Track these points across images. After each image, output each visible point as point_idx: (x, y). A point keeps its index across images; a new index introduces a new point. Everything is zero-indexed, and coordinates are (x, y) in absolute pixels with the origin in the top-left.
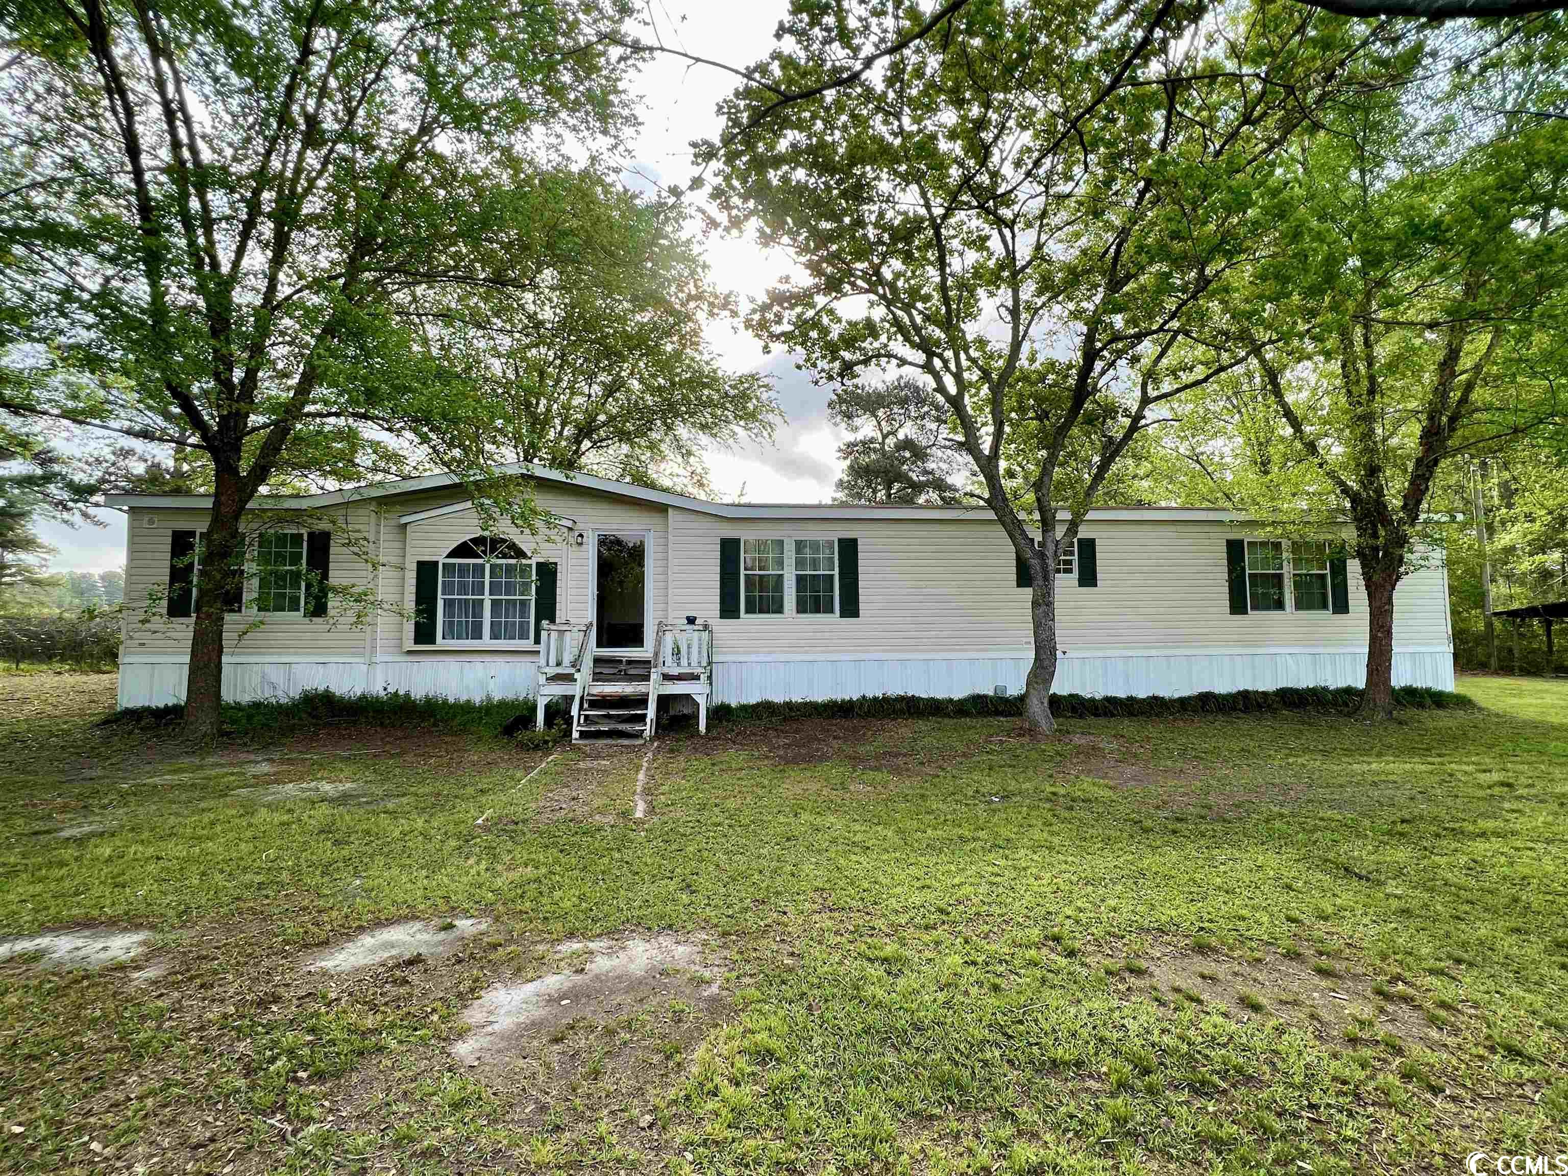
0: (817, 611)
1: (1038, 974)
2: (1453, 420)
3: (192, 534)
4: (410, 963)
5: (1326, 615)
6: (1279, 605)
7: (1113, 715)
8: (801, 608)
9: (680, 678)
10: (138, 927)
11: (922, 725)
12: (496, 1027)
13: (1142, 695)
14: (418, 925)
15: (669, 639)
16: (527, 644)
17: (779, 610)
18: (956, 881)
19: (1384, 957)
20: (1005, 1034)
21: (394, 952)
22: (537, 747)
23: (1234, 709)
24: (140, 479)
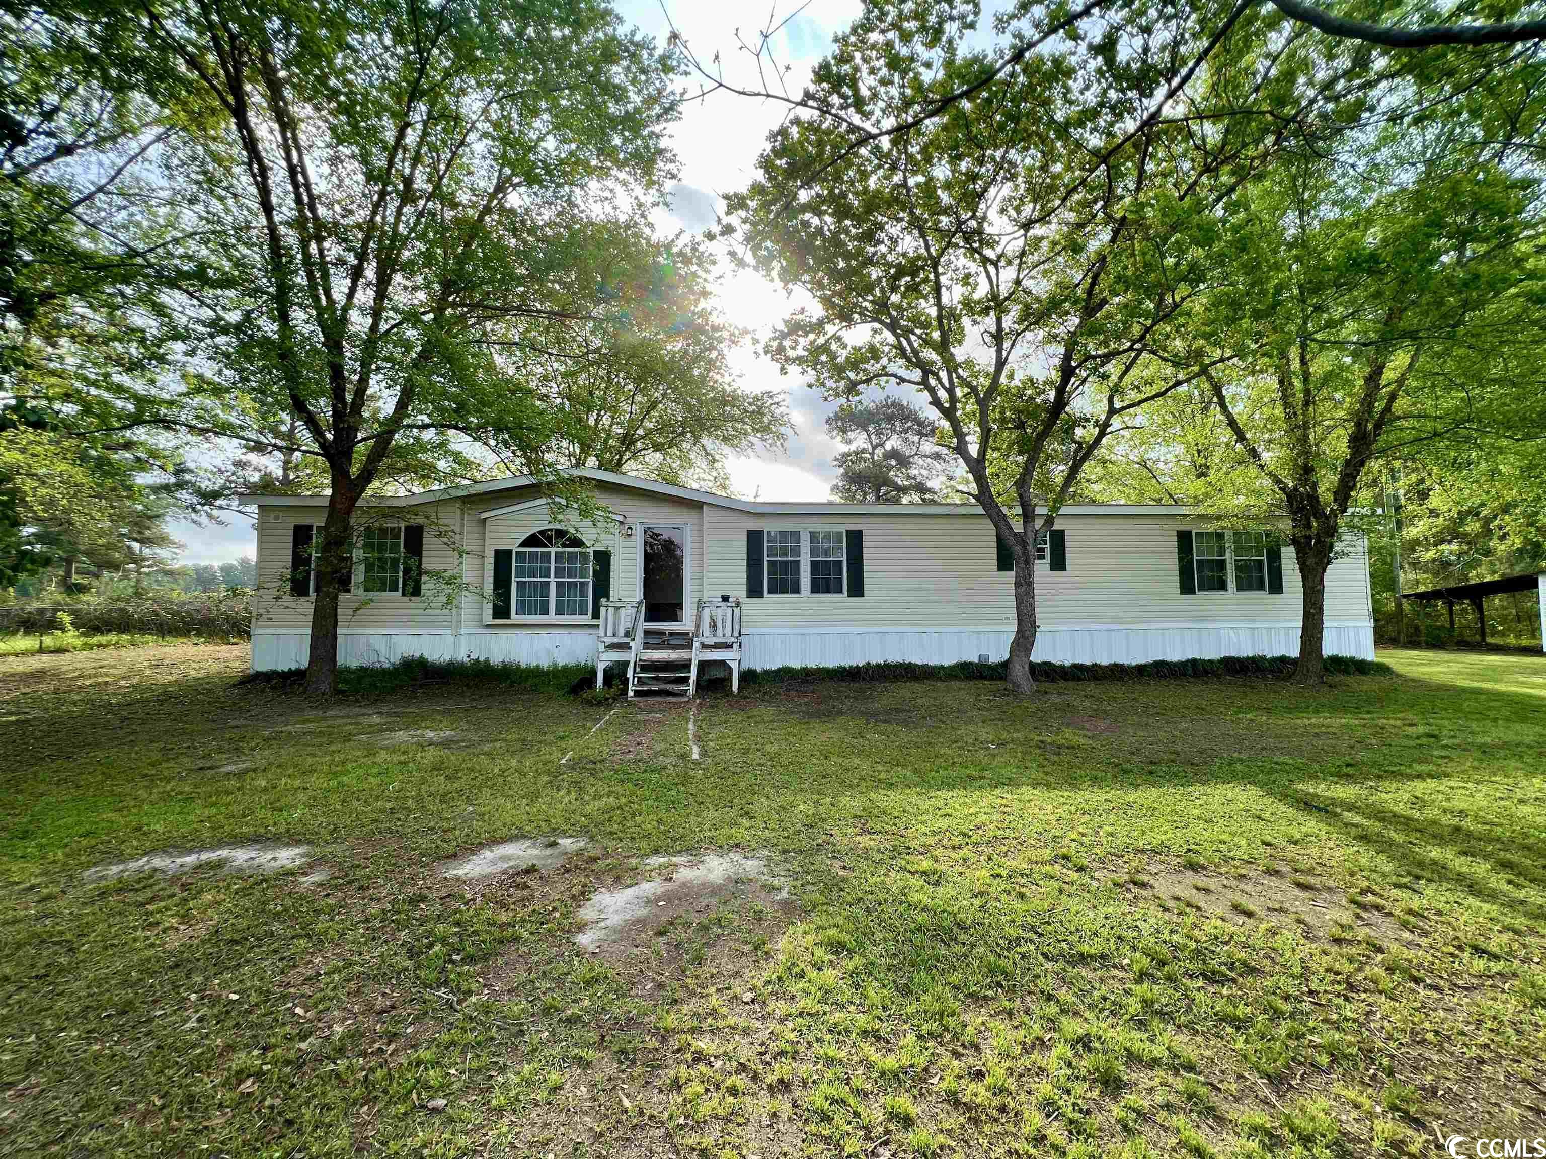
0: (828, 590)
1: (1056, 885)
2: (1378, 426)
3: (310, 528)
4: (528, 871)
5: (1263, 596)
6: (1223, 586)
7: (1079, 679)
8: (816, 588)
9: (717, 646)
10: (298, 843)
11: (917, 687)
12: (608, 922)
13: (1105, 662)
14: (528, 843)
15: (706, 613)
16: (587, 619)
17: (796, 590)
18: (972, 811)
19: (1352, 875)
20: (1036, 932)
21: (511, 864)
22: (599, 704)
23: (1184, 675)
24: (255, 485)
